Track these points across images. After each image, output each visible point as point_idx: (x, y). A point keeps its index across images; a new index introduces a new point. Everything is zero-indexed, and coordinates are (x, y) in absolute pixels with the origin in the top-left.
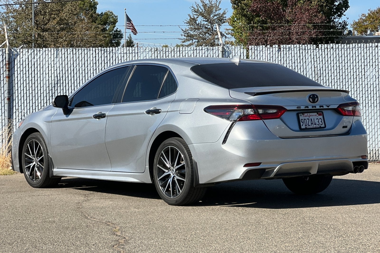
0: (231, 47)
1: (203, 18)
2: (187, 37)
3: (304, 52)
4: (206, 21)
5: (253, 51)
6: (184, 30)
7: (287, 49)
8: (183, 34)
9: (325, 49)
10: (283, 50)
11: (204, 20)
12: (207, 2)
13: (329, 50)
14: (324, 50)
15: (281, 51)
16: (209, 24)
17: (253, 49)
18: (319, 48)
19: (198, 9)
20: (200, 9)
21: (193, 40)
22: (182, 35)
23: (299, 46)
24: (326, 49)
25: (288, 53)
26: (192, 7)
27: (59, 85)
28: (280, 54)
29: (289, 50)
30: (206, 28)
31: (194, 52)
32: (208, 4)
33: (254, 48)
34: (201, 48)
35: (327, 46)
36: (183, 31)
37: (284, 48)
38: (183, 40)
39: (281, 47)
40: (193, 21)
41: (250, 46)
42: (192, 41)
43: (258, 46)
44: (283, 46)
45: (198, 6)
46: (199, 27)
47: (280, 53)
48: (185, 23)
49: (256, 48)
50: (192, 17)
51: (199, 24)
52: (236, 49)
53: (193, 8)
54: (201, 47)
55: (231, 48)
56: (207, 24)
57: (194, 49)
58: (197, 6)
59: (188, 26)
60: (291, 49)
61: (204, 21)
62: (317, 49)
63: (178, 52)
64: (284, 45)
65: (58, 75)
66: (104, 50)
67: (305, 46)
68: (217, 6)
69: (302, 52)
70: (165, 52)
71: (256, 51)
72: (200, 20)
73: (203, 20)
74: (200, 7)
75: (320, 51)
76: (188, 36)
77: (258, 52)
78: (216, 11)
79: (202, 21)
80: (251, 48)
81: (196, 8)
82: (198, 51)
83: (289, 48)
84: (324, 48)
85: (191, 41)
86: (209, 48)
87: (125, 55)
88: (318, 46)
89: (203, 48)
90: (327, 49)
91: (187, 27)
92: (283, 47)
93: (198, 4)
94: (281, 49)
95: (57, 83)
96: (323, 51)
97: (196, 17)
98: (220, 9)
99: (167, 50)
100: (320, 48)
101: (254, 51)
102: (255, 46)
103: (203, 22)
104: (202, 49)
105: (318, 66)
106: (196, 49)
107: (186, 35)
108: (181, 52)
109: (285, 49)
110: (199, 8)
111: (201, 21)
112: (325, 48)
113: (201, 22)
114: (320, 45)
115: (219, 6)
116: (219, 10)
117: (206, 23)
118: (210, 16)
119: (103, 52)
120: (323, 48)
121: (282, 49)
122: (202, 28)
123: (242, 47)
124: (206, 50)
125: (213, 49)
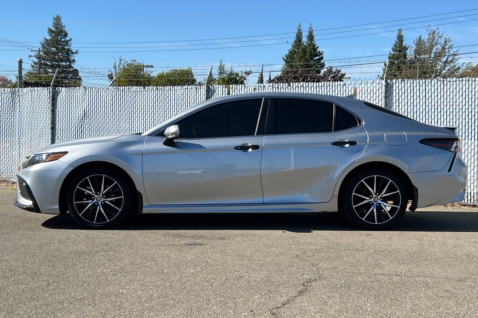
13: (299, 88)
15: (256, 90)
23: (273, 85)
27: (86, 118)
31: (185, 91)
34: (191, 88)
35: (298, 85)
37: (259, 87)
41: (231, 85)
44: (259, 85)
49: (236, 87)
52: (219, 88)
62: (289, 87)
63: (174, 91)
65: (86, 110)
66: (119, 88)
71: (236, 90)
77: (238, 90)
86: (197, 87)
87: (134, 93)
88: (290, 84)
89: (193, 88)
90: (298, 87)
95: (85, 116)
96: (294, 89)
99: (165, 89)
100: (291, 86)
102: (236, 85)
108: (176, 91)
109: (260, 88)
119: (117, 90)
120: (294, 87)
123: (224, 86)
124: (195, 88)
125: (200, 88)
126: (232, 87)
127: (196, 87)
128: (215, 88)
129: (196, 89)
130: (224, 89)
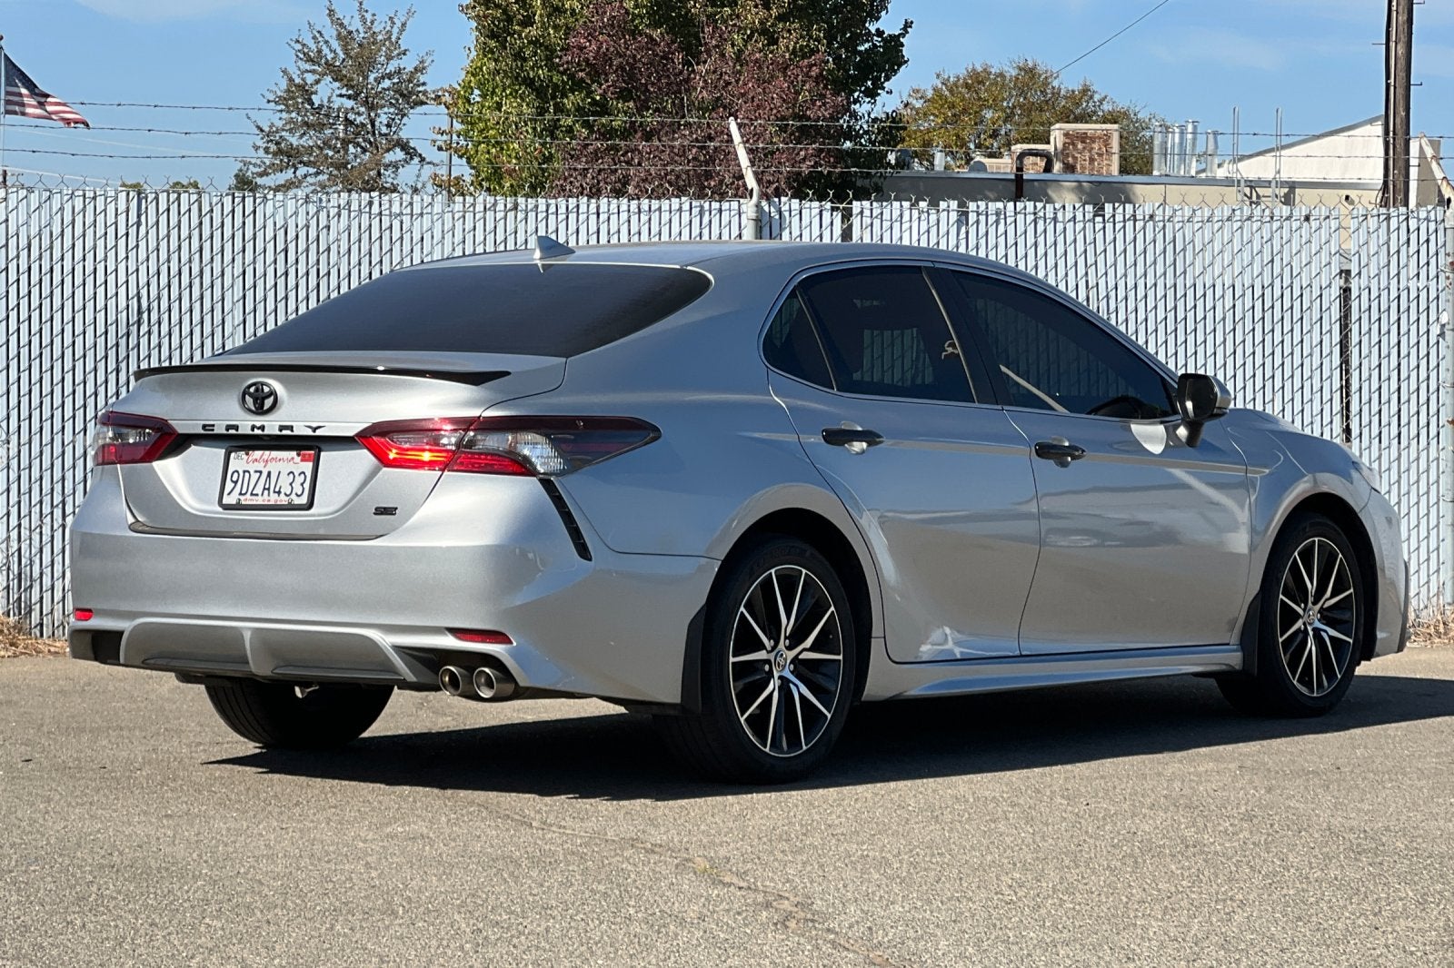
0: (785, 204)
1: (337, 84)
2: (275, 154)
3: (1050, 228)
4: (349, 97)
5: (867, 221)
6: (267, 129)
7: (992, 219)
8: (260, 143)
9: (1124, 221)
10: (978, 222)
11: (344, 91)
12: (355, 24)
13: (1139, 225)
14: (1122, 224)
15: (967, 224)
16: (362, 109)
17: (867, 213)
18: (1103, 216)
19: (320, 51)
20: (326, 51)
21: (296, 169)
22: (257, 148)
23: (1035, 207)
24: (1129, 219)
25: (992, 230)
26: (298, 41)
27: (144, 328)
28: (964, 236)
29: (997, 222)
30: (348, 122)
31: (650, 219)
32: (357, 30)
33: (871, 210)
34: (675, 206)
35: (1135, 212)
36: (262, 130)
37: (978, 214)
38: (260, 166)
39: (970, 209)
40: (297, 95)
41: (854, 202)
42: (295, 173)
43: (885, 204)
44: (978, 207)
45: (320, 39)
46: (320, 119)
47: (963, 230)
48: (269, 101)
49: (879, 211)
50: (298, 81)
51: (321, 107)
52: (806, 212)
53: (299, 47)
54: (678, 200)
55: (787, 207)
56: (353, 108)
57: (653, 209)
58: (314, 38)
59: (281, 111)
60: (1005, 218)
61: (341, 96)
62: (1099, 219)
63: (593, 218)
64: (979, 203)
66: (320, 201)
67: (1055, 209)
68: (393, 39)
69: (1043, 228)
70: (545, 214)
71: (877, 222)
72: (327, 92)
73: (338, 92)
74: (326, 42)
75: (1109, 226)
76: (280, 152)
77: (886, 224)
78: (389, 58)
79: (334, 98)
80: (859, 210)
81: (313, 47)
82: (665, 217)
83: (998, 214)
84: (1121, 216)
85: (289, 174)
86: (706, 206)
87: (396, 222)
88: (1103, 209)
89: (686, 207)
90: (1135, 220)
91: (274, 117)
92: (975, 209)
93: (319, 32)
94: (970, 214)
95: (139, 323)
96: (1118, 226)
97: (310, 78)
98: (404, 54)
99: (552, 209)
100: (1107, 217)
101: (869, 221)
102: (875, 204)
103: (337, 102)
104: (680, 210)
105: (1102, 282)
106: (657, 206)
107: (273, 147)
108: (603, 217)
109: (982, 218)
110: (324, 47)
111: (329, 98)
112: (1127, 217)
113: (329, 101)
114: (1108, 208)
115: (400, 42)
116: (399, 54)
117: (349, 104)
118: (366, 77)
119: (313, 209)
120: (1119, 218)
121: (972, 217)
122: (334, 124)
123: (829, 205)
124: (696, 211)
125: (720, 211)
126: (862, 212)
127: (702, 207)
128: (787, 214)
129: (701, 214)
130: (826, 215)
